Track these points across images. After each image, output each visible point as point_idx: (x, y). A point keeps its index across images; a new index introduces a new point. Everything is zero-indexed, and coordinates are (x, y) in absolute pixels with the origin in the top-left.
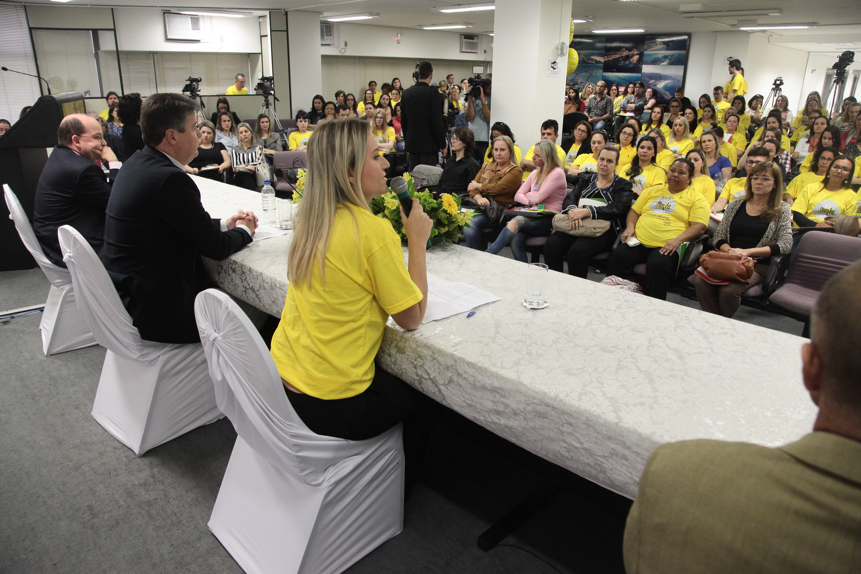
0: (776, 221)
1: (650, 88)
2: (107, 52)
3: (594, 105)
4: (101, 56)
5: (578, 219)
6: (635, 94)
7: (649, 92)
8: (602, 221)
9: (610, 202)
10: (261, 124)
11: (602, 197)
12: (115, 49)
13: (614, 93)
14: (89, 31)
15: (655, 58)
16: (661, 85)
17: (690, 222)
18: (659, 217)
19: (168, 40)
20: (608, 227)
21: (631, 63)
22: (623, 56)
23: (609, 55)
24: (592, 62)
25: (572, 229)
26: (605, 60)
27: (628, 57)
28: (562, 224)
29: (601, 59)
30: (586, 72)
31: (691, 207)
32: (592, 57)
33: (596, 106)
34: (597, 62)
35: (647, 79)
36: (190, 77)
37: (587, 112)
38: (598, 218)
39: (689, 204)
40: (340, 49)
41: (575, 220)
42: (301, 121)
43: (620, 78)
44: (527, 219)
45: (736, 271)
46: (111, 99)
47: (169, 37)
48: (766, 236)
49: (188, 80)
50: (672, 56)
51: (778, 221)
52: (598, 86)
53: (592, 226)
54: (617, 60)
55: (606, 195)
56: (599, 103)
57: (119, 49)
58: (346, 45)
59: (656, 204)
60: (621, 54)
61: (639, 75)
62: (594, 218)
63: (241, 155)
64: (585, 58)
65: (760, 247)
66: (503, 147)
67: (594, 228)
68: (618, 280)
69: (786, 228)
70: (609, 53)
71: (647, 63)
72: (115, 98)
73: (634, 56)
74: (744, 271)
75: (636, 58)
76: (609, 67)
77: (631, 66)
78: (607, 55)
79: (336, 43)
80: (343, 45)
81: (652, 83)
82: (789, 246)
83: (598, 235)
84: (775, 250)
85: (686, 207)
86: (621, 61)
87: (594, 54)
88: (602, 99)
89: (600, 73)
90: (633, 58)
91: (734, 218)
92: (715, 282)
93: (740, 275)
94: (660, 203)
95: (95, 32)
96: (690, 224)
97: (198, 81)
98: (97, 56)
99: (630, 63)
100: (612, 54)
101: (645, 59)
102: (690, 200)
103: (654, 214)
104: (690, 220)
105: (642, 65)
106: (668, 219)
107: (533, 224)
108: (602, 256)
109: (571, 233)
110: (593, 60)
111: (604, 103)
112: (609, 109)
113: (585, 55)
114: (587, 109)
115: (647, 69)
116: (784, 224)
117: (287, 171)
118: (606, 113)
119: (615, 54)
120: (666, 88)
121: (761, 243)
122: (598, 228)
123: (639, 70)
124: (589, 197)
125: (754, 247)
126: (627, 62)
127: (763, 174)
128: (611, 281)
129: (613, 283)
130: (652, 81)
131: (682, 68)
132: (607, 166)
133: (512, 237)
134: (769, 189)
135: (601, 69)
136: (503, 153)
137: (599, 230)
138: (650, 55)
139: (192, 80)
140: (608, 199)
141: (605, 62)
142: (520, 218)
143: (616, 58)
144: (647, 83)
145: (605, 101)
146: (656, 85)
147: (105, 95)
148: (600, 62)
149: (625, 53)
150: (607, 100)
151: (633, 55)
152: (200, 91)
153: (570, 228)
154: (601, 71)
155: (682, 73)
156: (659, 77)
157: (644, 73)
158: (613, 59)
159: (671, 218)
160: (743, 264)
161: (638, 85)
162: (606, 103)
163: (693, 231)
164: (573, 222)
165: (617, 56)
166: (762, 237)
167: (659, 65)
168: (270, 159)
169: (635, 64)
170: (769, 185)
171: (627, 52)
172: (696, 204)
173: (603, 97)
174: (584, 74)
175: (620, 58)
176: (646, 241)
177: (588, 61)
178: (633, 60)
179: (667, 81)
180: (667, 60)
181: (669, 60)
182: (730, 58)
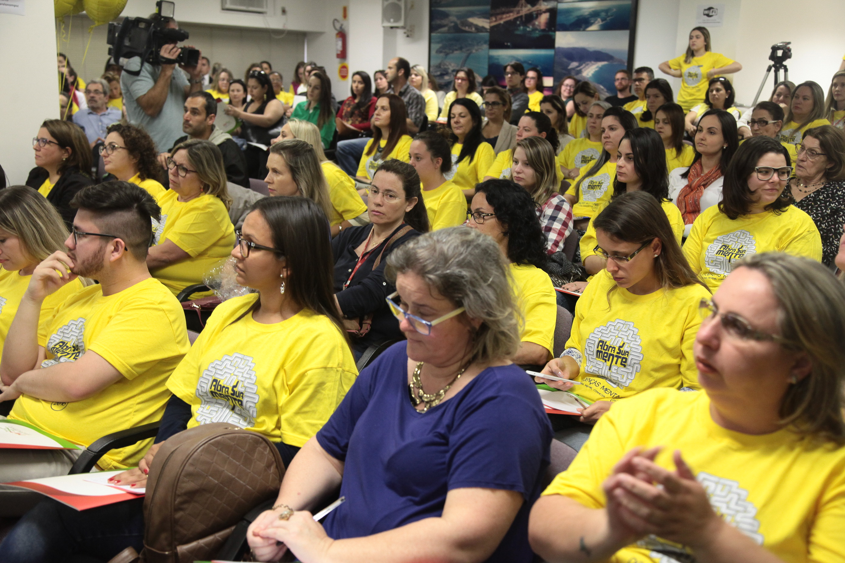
1: (570, 77)
7: (567, 85)
15: (578, 17)
16: (589, 72)
21: (536, 29)
22: (521, 17)
23: (498, 14)
24: (470, 30)
26: (493, 24)
27: (530, 18)
29: (484, 23)
30: (461, 49)
32: (472, 20)
34: (479, 29)
35: (565, 60)
50: (607, 11)
54: (511, 24)
60: (518, 12)
61: (550, 52)
64: (458, 22)
70: (498, 11)
71: (565, 28)
73: (541, 14)
75: (544, 18)
76: (498, 38)
77: (537, 34)
78: (495, 15)
81: (574, 69)
86: (519, 26)
87: (472, 14)
89: (485, 52)
90: (538, 20)
99: (535, 30)
100: (503, 13)
101: (560, 19)
105: (555, 31)
110: (471, 25)
113: (459, 17)
115: (563, 40)
119: (508, 13)
123: (549, 43)
126: (530, 28)
130: (574, 64)
131: (625, 35)
135: (485, 43)
138: (568, 11)
141: (492, 28)
143: (510, 21)
144: (565, 67)
146: (579, 72)
148: (483, 29)
151: (539, 13)
154: (486, 46)
155: (624, 46)
156: (584, 56)
157: (559, 48)
158: (506, 23)
165: (511, 16)
167: (584, 30)
169: (543, 30)
171: (529, 6)
174: (457, 53)
175: (516, 19)
177: (463, 28)
178: (540, 23)
179: (601, 64)
180: (599, 20)
181: (602, 21)
182: (710, 9)
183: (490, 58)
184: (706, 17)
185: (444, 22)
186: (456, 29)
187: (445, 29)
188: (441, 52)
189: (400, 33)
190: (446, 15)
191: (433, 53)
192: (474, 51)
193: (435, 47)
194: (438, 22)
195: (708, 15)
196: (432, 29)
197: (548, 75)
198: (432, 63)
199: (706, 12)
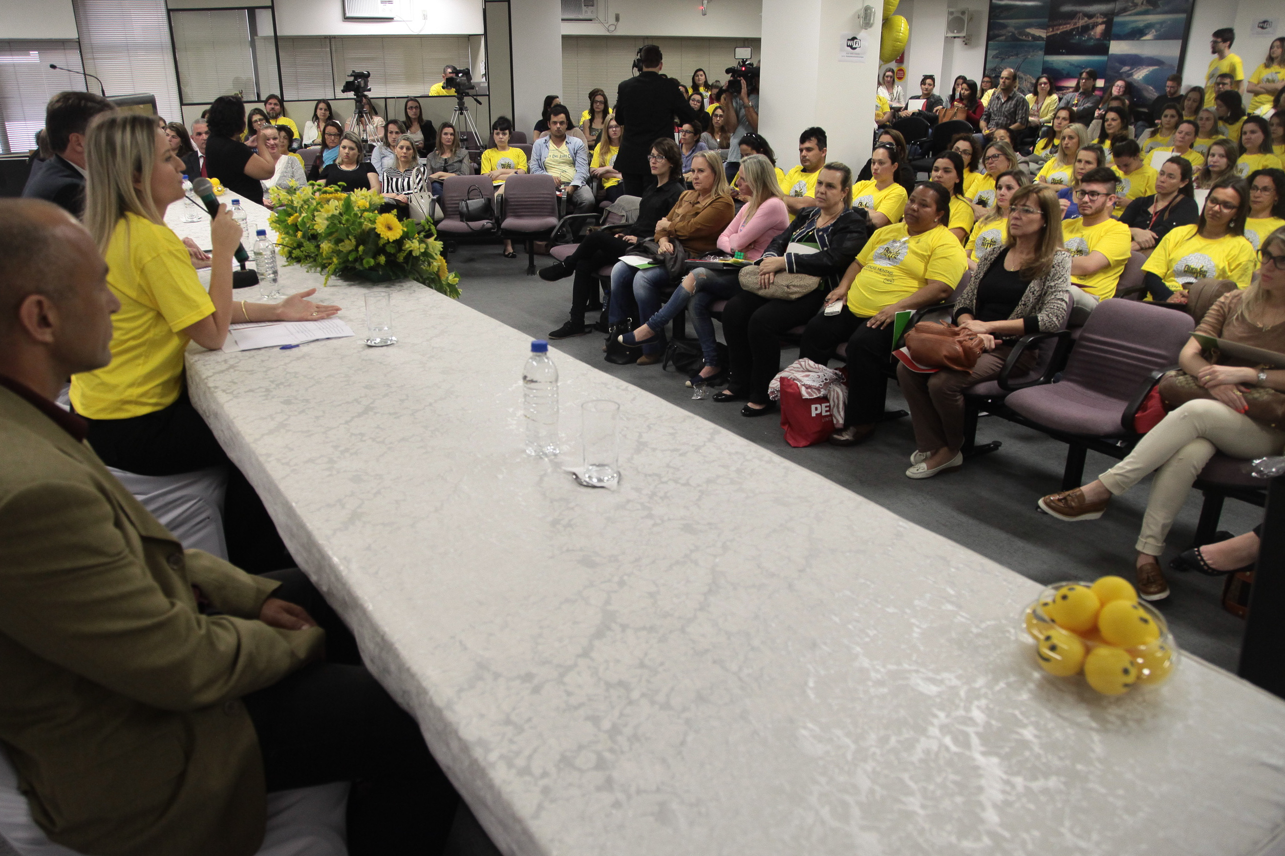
0: (1041, 279)
1: (1121, 80)
2: (266, 38)
3: (995, 109)
4: (257, 43)
5: (769, 273)
6: (1081, 90)
7: (1118, 86)
8: (804, 276)
9: (825, 249)
10: (443, 136)
11: (815, 241)
12: (272, 34)
13: (1042, 89)
14: (242, 11)
15: (1133, 28)
16: (1140, 75)
17: (926, 280)
18: (879, 271)
19: (347, 19)
20: (815, 286)
21: (1092, 39)
22: (1078, 28)
23: (1055, 26)
24: (1027, 39)
25: (761, 288)
26: (1049, 34)
27: (1086, 29)
28: (750, 279)
29: (1042, 33)
30: (1017, 55)
31: (930, 257)
32: (1028, 30)
33: (999, 110)
34: (1036, 38)
35: (1117, 64)
36: (354, 71)
37: (985, 120)
38: (798, 272)
39: (926, 251)
40: (607, 26)
41: (764, 274)
42: (498, 134)
43: (1071, 64)
44: (711, 272)
45: (945, 353)
46: (271, 104)
47: (348, 15)
48: (1023, 302)
49: (351, 75)
50: (1162, 23)
51: (1046, 278)
52: (1002, 78)
53: (785, 283)
54: (1069, 33)
55: (821, 238)
56: (1005, 105)
57: (278, 34)
58: (617, 19)
59: (882, 251)
60: (1075, 24)
61: (1103, 58)
62: (791, 271)
63: (395, 180)
64: (1016, 32)
65: (1012, 319)
66: (701, 167)
67: (788, 287)
68: (809, 364)
69: (1055, 291)
70: (1055, 23)
71: (1119, 37)
72: (275, 104)
73: (1097, 26)
74: (958, 352)
75: (1100, 29)
76: (1054, 46)
77: (1092, 43)
78: (1053, 26)
79: (601, 18)
80: (612, 20)
81: (1125, 72)
82: (1055, 319)
83: (794, 297)
84: (1031, 324)
85: (922, 257)
86: (1075, 35)
87: (1030, 26)
88: (1009, 99)
89: (1040, 57)
90: (1094, 31)
91: (986, 274)
92: (922, 369)
93: (954, 359)
94: (888, 250)
95: (252, 11)
96: (926, 282)
97: (366, 77)
98: (253, 44)
99: (1090, 39)
100: (1060, 25)
101: (1115, 30)
102: (929, 245)
103: (874, 265)
104: (926, 277)
105: (1109, 41)
106: (890, 274)
107: (720, 280)
108: (800, 330)
109: (762, 293)
110: (1028, 34)
111: (1012, 106)
112: (1020, 116)
113: (1016, 28)
114: (986, 115)
115: (1117, 48)
116: (1052, 284)
117: (459, 204)
118: (1015, 122)
119: (1065, 24)
120: (1147, 79)
121: (1014, 313)
122: (794, 286)
123: (1103, 50)
124: (799, 241)
125: (1005, 318)
126: (1085, 38)
127: (1022, 203)
128: (799, 366)
129: (802, 369)
130: (1126, 69)
131: (1178, 43)
132: (826, 194)
133: (687, 298)
134: (1035, 227)
135: (1041, 50)
136: (701, 176)
137: (795, 289)
138: (1124, 24)
139: (357, 75)
140: (823, 245)
141: (1048, 37)
142: (701, 270)
143: (1067, 31)
144: (1118, 71)
145: (1014, 102)
146: (1131, 75)
147: (263, 98)
148: (1040, 38)
149: (1081, 23)
150: (1017, 101)
151: (1095, 25)
152: (370, 90)
153: (758, 286)
154: (1041, 53)
155: (1177, 53)
156: (1136, 61)
157: (1112, 54)
158: (1062, 33)
159: (896, 272)
160: (960, 342)
161: (1084, 75)
162: (1016, 106)
163: (928, 293)
164: (763, 277)
165: (1068, 27)
166: (1017, 304)
167: (1138, 39)
168: (436, 187)
169: (1098, 40)
170: (1031, 222)
171: (1086, 19)
172: (937, 251)
173: (1011, 95)
174: (1012, 59)
175: (1073, 30)
176: (856, 307)
177: (1021, 37)
178: (1095, 33)
179: (1151, 68)
180: (1153, 30)
181: (1156, 31)
182: (1264, 22)
183: (1044, 62)
184: (1260, 29)
185: (1003, 32)
186: (1014, 38)
187: (1003, 38)
188: (997, 57)
189: (958, 43)
190: (1004, 26)
191: (989, 58)
192: (1029, 57)
193: (991, 53)
194: (996, 32)
195: (1262, 28)
196: (989, 38)
197: (1101, 78)
198: (987, 68)
199: (1261, 25)
